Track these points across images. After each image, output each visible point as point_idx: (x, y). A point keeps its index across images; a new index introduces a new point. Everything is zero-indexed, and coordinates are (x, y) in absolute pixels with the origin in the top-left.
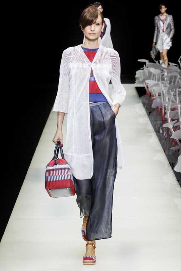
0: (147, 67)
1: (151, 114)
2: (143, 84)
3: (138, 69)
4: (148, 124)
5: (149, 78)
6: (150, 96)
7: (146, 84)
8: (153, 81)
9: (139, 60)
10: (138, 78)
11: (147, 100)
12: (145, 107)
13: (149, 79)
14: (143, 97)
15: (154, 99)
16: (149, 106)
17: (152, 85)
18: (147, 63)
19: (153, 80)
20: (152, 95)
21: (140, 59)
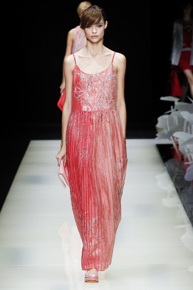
0: (177, 110)
1: (183, 191)
2: (170, 139)
3: (162, 114)
4: (178, 208)
5: (180, 128)
6: (183, 159)
7: (175, 139)
8: (186, 134)
9: (162, 98)
10: (162, 129)
11: (177, 166)
12: (174, 179)
13: (180, 131)
14: (170, 161)
15: (188, 165)
16: (180, 177)
17: (184, 141)
18: (176, 103)
19: (187, 131)
20: (185, 158)
21: (164, 96)
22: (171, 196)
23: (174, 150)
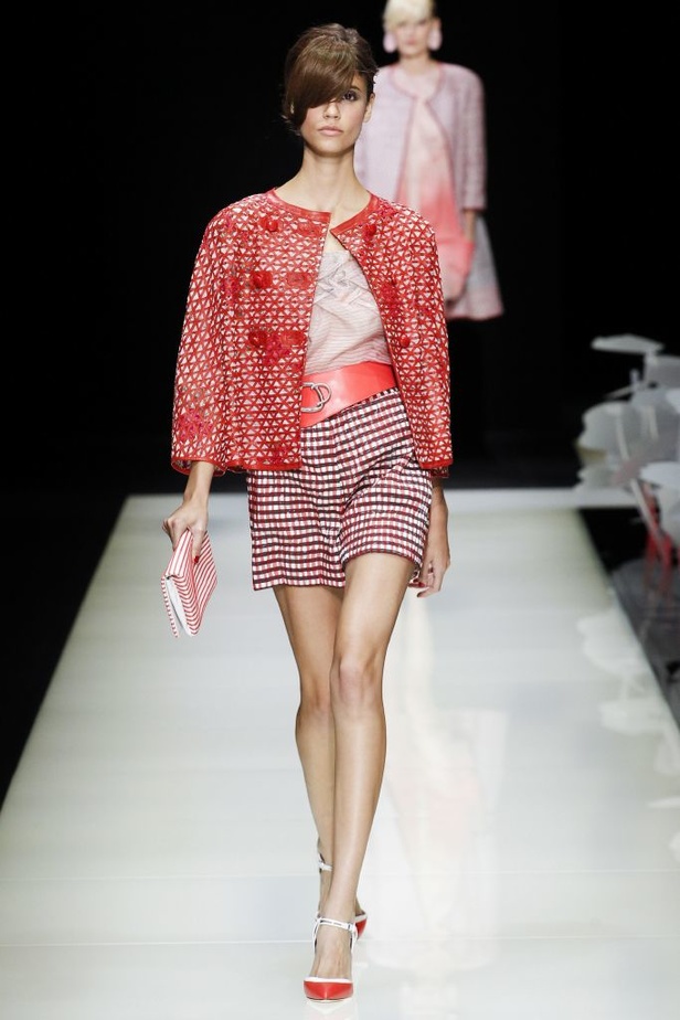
0: (653, 386)
2: (628, 490)
3: (598, 398)
4: (658, 738)
6: (675, 560)
7: (647, 488)
9: (601, 344)
10: (598, 454)
11: (653, 587)
12: (643, 632)
13: (666, 460)
14: (628, 570)
16: (668, 626)
18: (652, 361)
21: (609, 332)
22: (634, 694)
23: (643, 528)
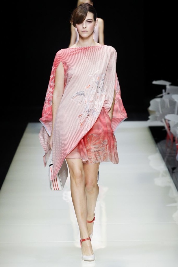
0: (168, 94)
1: (175, 171)
2: (162, 121)
3: (154, 97)
4: (169, 187)
5: (171, 111)
6: (174, 140)
7: (167, 121)
9: (155, 82)
10: (154, 112)
11: (168, 147)
12: (166, 159)
13: (172, 113)
14: (162, 143)
16: (172, 158)
17: (176, 123)
18: (168, 87)
20: (176, 139)
21: (156, 80)
22: (163, 176)
23: (166, 131)
